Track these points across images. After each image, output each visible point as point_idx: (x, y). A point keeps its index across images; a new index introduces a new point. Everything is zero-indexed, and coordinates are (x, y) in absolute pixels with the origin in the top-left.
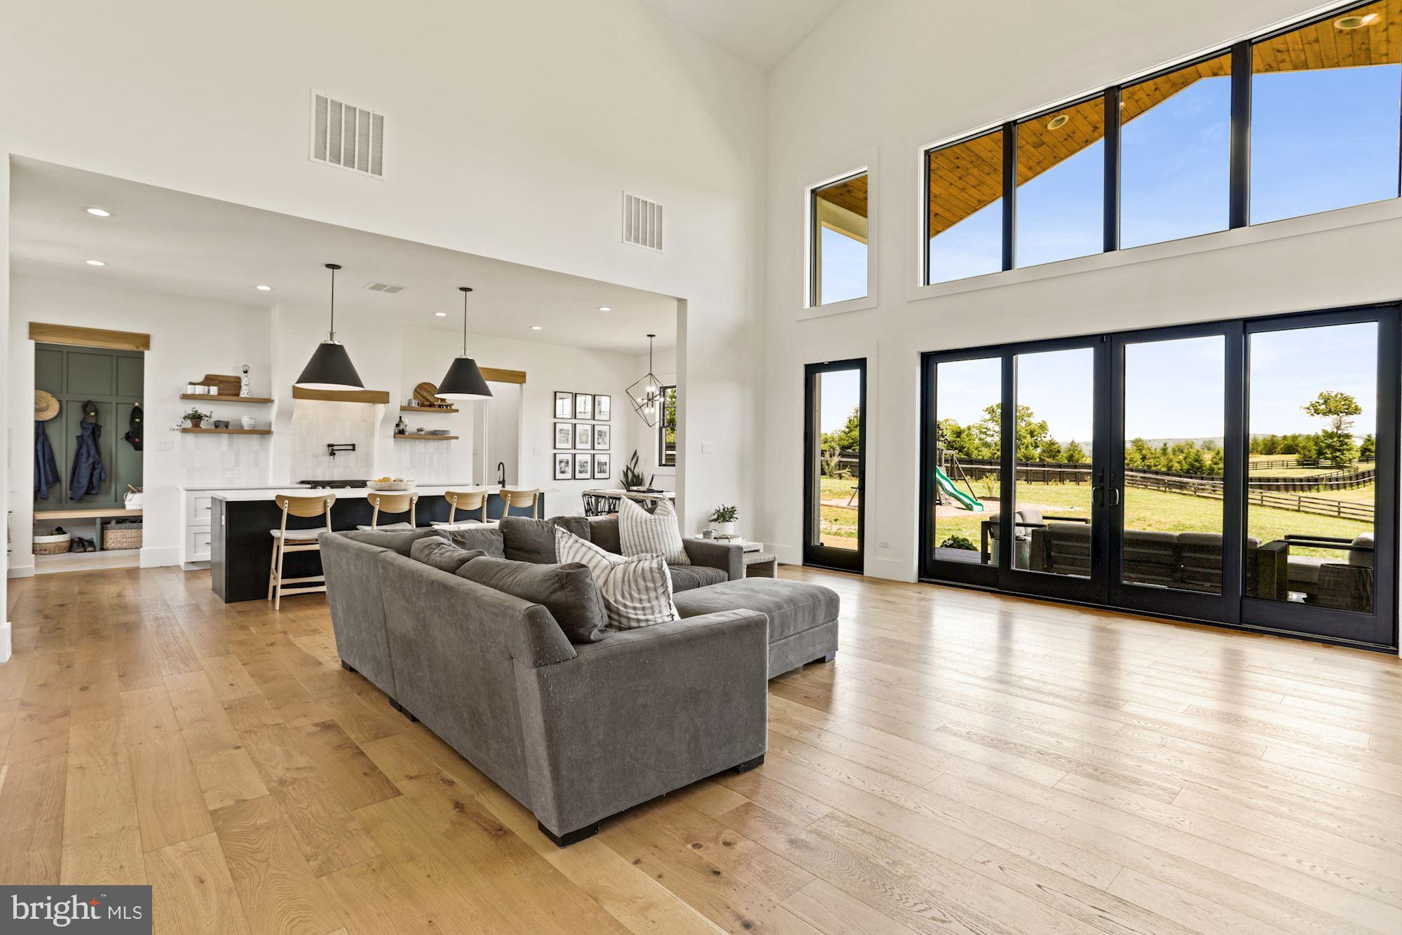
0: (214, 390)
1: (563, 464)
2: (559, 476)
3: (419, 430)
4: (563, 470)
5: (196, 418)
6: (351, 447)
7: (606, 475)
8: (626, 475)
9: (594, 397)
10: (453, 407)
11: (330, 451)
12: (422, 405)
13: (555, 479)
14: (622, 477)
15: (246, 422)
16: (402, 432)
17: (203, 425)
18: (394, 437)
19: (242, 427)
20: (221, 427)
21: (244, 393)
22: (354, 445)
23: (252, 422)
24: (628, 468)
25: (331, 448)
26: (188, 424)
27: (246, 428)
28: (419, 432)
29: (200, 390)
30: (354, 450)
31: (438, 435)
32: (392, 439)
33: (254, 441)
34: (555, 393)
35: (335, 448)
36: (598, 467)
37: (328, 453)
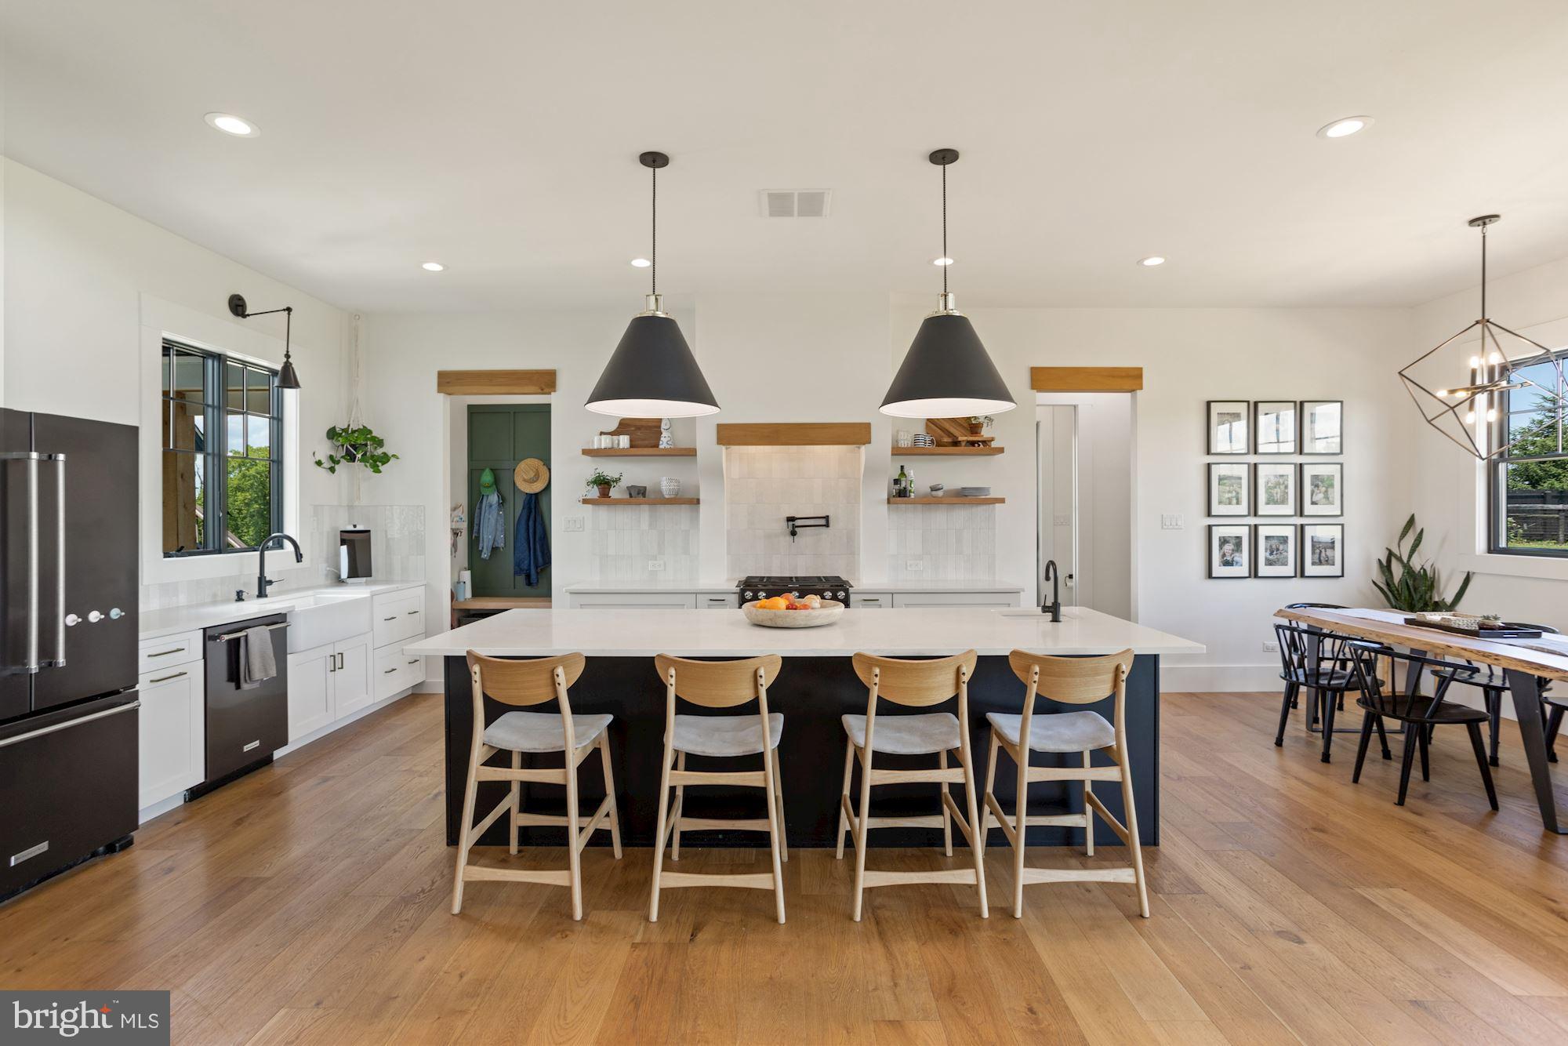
0: (624, 441)
1: (1228, 548)
2: (1218, 570)
3: (934, 489)
4: (1229, 558)
5: (603, 484)
6: (823, 522)
7: (1336, 570)
8: (1386, 568)
9: (1300, 407)
10: (994, 444)
11: (791, 528)
12: (939, 444)
13: (1210, 576)
14: (1376, 574)
15: (667, 487)
16: (902, 493)
17: (614, 493)
18: (889, 502)
19: (660, 492)
20: (638, 494)
21: (664, 443)
22: (827, 518)
23: (673, 486)
24: (1390, 554)
25: (791, 523)
26: (594, 492)
27: (667, 497)
28: (934, 493)
29: (605, 442)
30: (827, 525)
31: (966, 497)
32: (886, 506)
33: (682, 513)
34: (1209, 404)
35: (798, 523)
36: (1313, 553)
37: (788, 531)
